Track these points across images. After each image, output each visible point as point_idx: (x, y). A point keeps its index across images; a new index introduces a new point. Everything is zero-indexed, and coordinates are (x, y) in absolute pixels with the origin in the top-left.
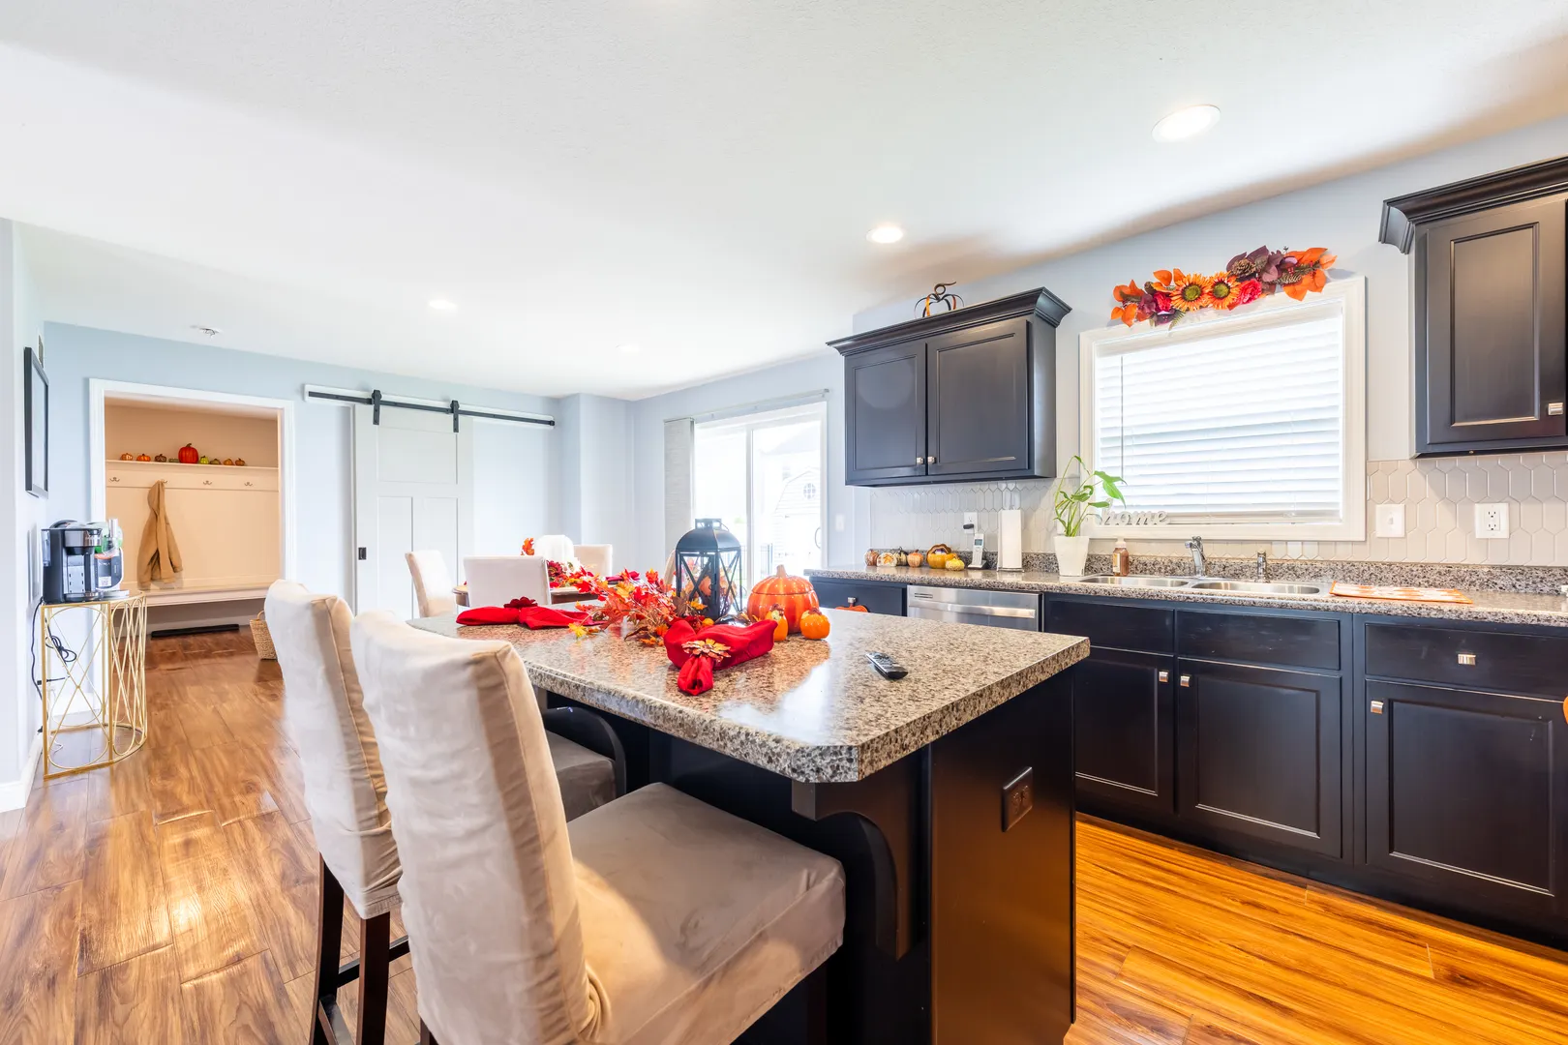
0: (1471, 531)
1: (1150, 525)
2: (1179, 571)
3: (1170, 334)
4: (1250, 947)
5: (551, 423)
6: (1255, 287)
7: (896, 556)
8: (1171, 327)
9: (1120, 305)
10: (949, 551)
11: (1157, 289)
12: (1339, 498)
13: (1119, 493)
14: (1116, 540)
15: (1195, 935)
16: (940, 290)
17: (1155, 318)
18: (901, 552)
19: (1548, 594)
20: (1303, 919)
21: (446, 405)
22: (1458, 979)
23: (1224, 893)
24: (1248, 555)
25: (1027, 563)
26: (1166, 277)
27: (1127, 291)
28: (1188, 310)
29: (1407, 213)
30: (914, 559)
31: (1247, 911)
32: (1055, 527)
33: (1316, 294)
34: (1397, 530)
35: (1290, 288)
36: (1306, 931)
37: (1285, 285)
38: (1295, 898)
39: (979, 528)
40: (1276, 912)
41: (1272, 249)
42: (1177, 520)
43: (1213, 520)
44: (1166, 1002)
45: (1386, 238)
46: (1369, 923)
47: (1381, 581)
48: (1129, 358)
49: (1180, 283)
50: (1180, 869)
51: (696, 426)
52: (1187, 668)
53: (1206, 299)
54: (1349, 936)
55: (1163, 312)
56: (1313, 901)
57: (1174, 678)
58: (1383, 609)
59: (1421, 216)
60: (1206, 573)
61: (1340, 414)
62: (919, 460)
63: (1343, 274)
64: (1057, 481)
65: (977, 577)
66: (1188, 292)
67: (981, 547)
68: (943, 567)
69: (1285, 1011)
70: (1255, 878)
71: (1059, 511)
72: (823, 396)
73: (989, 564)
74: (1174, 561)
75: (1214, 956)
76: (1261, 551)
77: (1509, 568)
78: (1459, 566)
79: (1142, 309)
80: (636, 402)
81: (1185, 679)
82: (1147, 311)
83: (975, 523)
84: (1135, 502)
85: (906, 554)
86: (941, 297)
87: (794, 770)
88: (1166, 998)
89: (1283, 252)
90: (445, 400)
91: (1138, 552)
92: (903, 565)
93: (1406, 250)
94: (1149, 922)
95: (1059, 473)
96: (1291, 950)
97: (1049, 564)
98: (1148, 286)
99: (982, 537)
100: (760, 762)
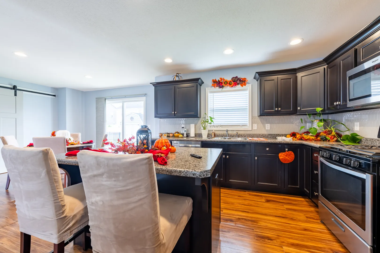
0: (265, 128)
1: (218, 127)
2: (223, 136)
3: (222, 90)
4: (241, 203)
5: (54, 96)
6: (236, 84)
7: (166, 134)
8: (222, 89)
9: (213, 83)
10: (179, 133)
11: (220, 81)
12: (248, 123)
13: (213, 121)
14: (213, 130)
15: (233, 204)
16: (177, 75)
17: (219, 87)
18: (168, 133)
19: (275, 138)
20: (247, 197)
21: (12, 87)
22: (268, 201)
23: (235, 195)
24: (235, 133)
25: (196, 135)
26: (221, 79)
27: (214, 81)
28: (225, 86)
29: (259, 75)
30: (171, 135)
31: (239, 198)
32: (201, 128)
33: (245, 86)
34: (256, 128)
35: (241, 84)
36: (248, 199)
37: (240, 84)
38: (245, 194)
39: (185, 128)
40: (243, 197)
41: (238, 77)
42: (223, 126)
43: (229, 126)
44: (231, 216)
45: (255, 78)
46: (255, 195)
47: (254, 137)
48: (215, 94)
49: (224, 81)
50: (227, 193)
51: (106, 100)
52: (228, 154)
53: (228, 84)
54: (253, 198)
55: (221, 86)
56: (248, 194)
57: (226, 157)
58: (257, 142)
59: (261, 76)
60: (228, 137)
61: (248, 108)
62: (173, 113)
63: (249, 83)
64: (201, 118)
65: (185, 138)
66: (225, 83)
67: (186, 132)
68: (178, 137)
69: (248, 212)
70: (239, 192)
71: (202, 124)
72: (145, 95)
73: (188, 136)
74: (223, 134)
75: (236, 206)
76: (237, 132)
77: (270, 134)
78: (264, 134)
79: (217, 85)
80: (85, 92)
81: (228, 156)
82: (218, 85)
83: (184, 127)
84: (216, 123)
85: (169, 134)
86: (178, 76)
87: (200, 176)
88: (231, 215)
89: (240, 78)
90: (11, 85)
91: (217, 133)
92: (168, 136)
93: (257, 81)
94: (225, 203)
95: (202, 116)
96: (247, 202)
97: (200, 135)
98: (219, 80)
99: (186, 130)
100: (191, 176)
